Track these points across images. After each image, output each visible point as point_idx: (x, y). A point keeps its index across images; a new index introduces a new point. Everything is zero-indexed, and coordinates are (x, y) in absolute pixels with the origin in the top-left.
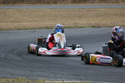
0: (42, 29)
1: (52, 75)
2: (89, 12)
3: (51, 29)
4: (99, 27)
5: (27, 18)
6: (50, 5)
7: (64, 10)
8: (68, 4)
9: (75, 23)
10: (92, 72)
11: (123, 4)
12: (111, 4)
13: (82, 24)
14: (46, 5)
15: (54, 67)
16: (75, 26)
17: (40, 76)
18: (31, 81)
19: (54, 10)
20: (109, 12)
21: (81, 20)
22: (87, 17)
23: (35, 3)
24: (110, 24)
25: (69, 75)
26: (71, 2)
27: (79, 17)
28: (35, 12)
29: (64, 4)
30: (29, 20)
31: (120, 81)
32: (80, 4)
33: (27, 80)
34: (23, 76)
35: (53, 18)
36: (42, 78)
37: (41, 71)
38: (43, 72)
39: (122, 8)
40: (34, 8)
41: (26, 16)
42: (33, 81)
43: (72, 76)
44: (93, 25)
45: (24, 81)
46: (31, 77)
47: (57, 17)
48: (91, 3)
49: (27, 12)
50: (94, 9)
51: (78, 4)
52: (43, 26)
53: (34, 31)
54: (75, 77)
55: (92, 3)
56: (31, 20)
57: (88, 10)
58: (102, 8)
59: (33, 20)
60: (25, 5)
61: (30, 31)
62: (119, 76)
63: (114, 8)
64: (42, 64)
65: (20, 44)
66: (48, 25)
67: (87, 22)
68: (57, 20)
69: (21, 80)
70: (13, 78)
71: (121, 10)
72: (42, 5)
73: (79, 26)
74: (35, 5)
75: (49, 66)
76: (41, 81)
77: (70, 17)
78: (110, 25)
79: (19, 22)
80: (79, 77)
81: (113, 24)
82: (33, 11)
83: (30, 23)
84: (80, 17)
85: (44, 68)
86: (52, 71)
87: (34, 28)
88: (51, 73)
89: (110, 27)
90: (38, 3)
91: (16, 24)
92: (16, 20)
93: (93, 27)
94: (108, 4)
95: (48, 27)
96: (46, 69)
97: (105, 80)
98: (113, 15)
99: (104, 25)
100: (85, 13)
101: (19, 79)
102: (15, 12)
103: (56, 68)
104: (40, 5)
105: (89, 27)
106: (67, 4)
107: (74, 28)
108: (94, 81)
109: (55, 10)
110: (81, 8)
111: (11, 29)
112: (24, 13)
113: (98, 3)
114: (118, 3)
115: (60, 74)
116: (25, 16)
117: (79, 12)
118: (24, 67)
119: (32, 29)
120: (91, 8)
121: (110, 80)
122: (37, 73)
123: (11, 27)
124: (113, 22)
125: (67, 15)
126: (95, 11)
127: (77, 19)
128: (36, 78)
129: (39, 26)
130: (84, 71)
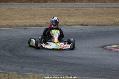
0: (32, 27)
1: (42, 70)
2: (78, 11)
3: (41, 26)
4: (87, 26)
5: (18, 16)
6: (41, 4)
7: (54, 9)
8: (58, 3)
9: (64, 21)
10: (79, 68)
11: (110, 3)
12: (98, 3)
13: (71, 23)
14: (37, 3)
15: (43, 63)
16: (64, 24)
17: (30, 71)
18: (21, 76)
19: (44, 8)
20: (96, 11)
21: (70, 18)
22: (75, 15)
23: (26, 2)
24: (98, 22)
25: (58, 71)
26: (60, 2)
27: (67, 15)
28: (26, 11)
29: (54, 3)
30: (21, 18)
31: (106, 77)
32: (69, 4)
33: (18, 75)
34: (14, 71)
35: (43, 16)
36: (32, 73)
37: (31, 67)
38: (33, 67)
39: (109, 7)
40: (25, 7)
41: (18, 14)
42: (23, 76)
43: (61, 71)
44: (82, 23)
45: (14, 76)
46: (21, 72)
47: (47, 16)
48: (79, 3)
49: (18, 10)
50: (82, 8)
51: (67, 3)
52: (33, 24)
53: (25, 29)
54: (64, 72)
55: (81, 3)
56: (22, 19)
57: (77, 9)
58: (90, 7)
59: (24, 18)
60: (17, 4)
61: (21, 29)
62: (106, 72)
63: (101, 7)
64: (32, 60)
65: (11, 40)
66: (38, 23)
67: (76, 21)
68: (47, 18)
69: (12, 75)
70: (4, 73)
71: (108, 10)
72: (32, 3)
73: (68, 24)
74: (26, 4)
75: (39, 62)
76: (31, 76)
77: (60, 15)
78: (98, 24)
79: (11, 20)
80: (67, 73)
81: (100, 22)
82: (25, 9)
83: (21, 21)
84: (69, 16)
85: (34, 64)
86: (41, 67)
87: (25, 26)
88: (41, 68)
89: (97, 25)
90: (29, 2)
91: (8, 22)
92: (8, 18)
93: (82, 25)
94: (95, 4)
95: (38, 25)
96: (36, 65)
97: (92, 76)
98: (100, 14)
99: (91, 24)
100: (74, 12)
101: (10, 74)
102: (7, 10)
103: (45, 64)
104: (31, 4)
105: (77, 25)
106: (56, 4)
107: (63, 26)
108: (81, 76)
109: (46, 9)
110: (70, 8)
111: (3, 26)
112: (16, 11)
113: (86, 2)
114: (105, 3)
115: (49, 70)
116: (16, 14)
117: (68, 10)
118: (15, 63)
119: (24, 27)
120: (79, 8)
121: (97, 76)
122: (27, 68)
123: (3, 25)
124: (100, 20)
125: (57, 13)
126: (84, 10)
127: (66, 18)
128: (27, 73)
129: (30, 24)
130: (73, 67)
